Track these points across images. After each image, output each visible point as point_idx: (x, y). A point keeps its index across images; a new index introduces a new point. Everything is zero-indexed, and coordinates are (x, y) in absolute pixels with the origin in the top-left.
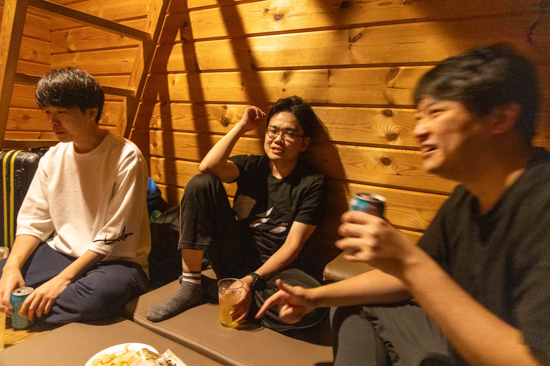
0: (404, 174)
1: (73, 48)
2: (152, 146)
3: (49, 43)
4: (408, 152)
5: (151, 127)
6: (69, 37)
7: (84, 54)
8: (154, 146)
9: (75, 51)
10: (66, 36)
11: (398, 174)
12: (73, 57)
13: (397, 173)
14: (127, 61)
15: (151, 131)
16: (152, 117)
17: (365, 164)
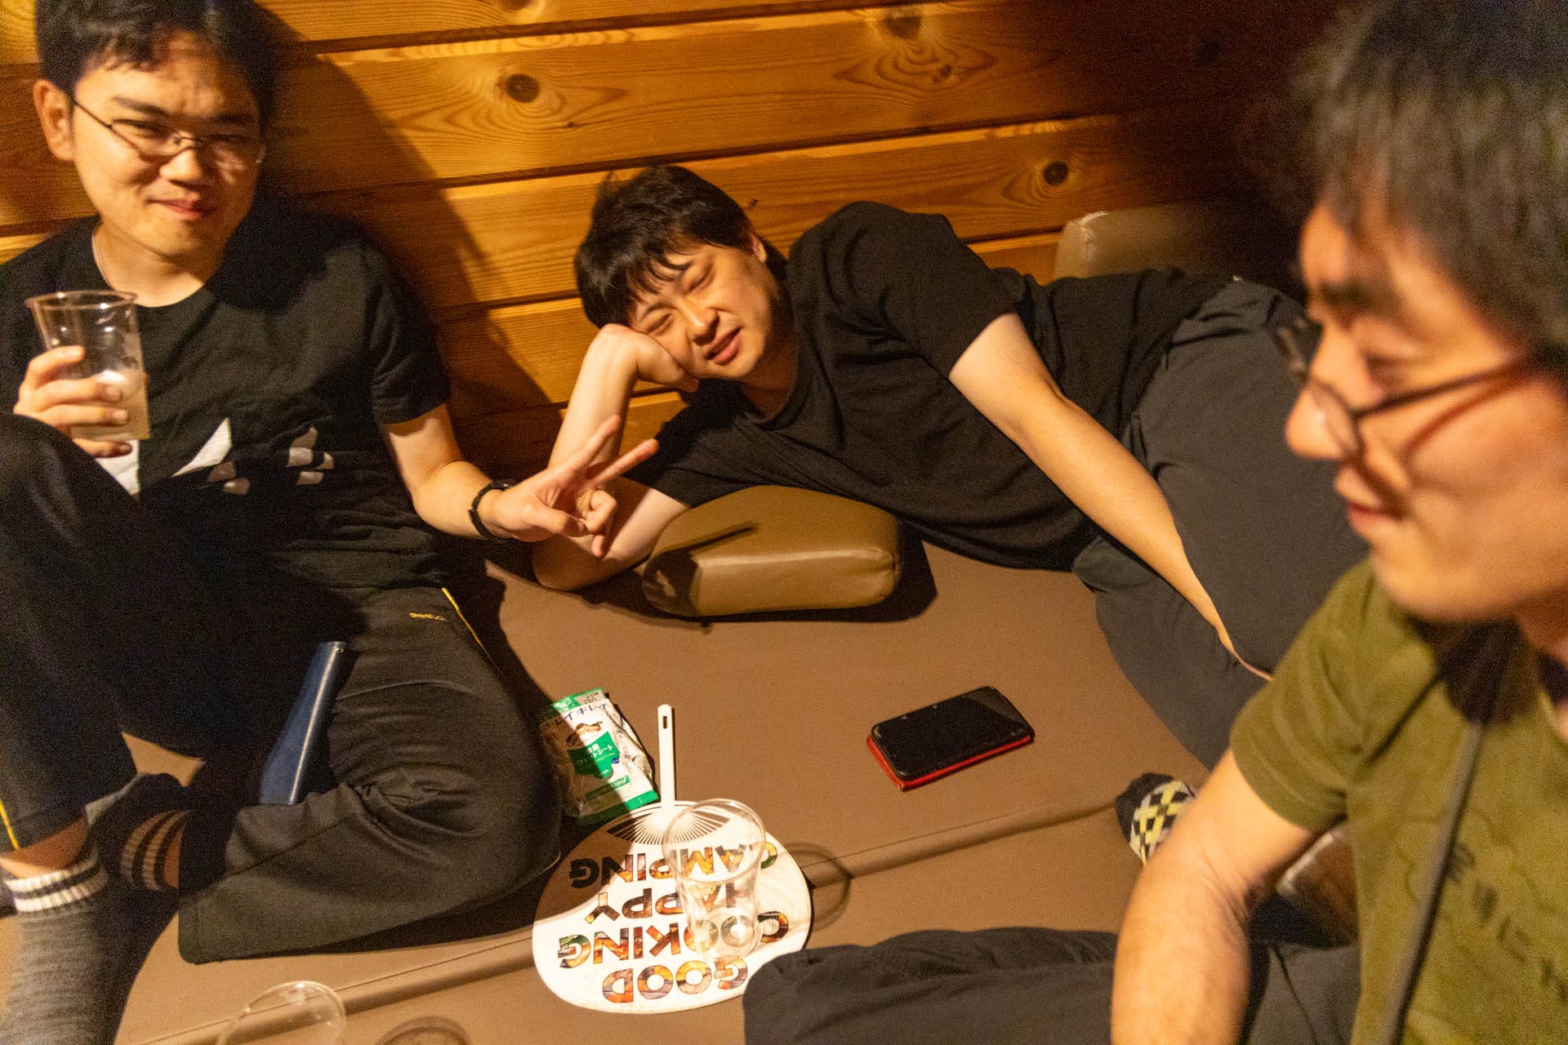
0: (590, 121)
4: (583, 38)
11: (571, 125)
13: (564, 120)
17: (449, 111)
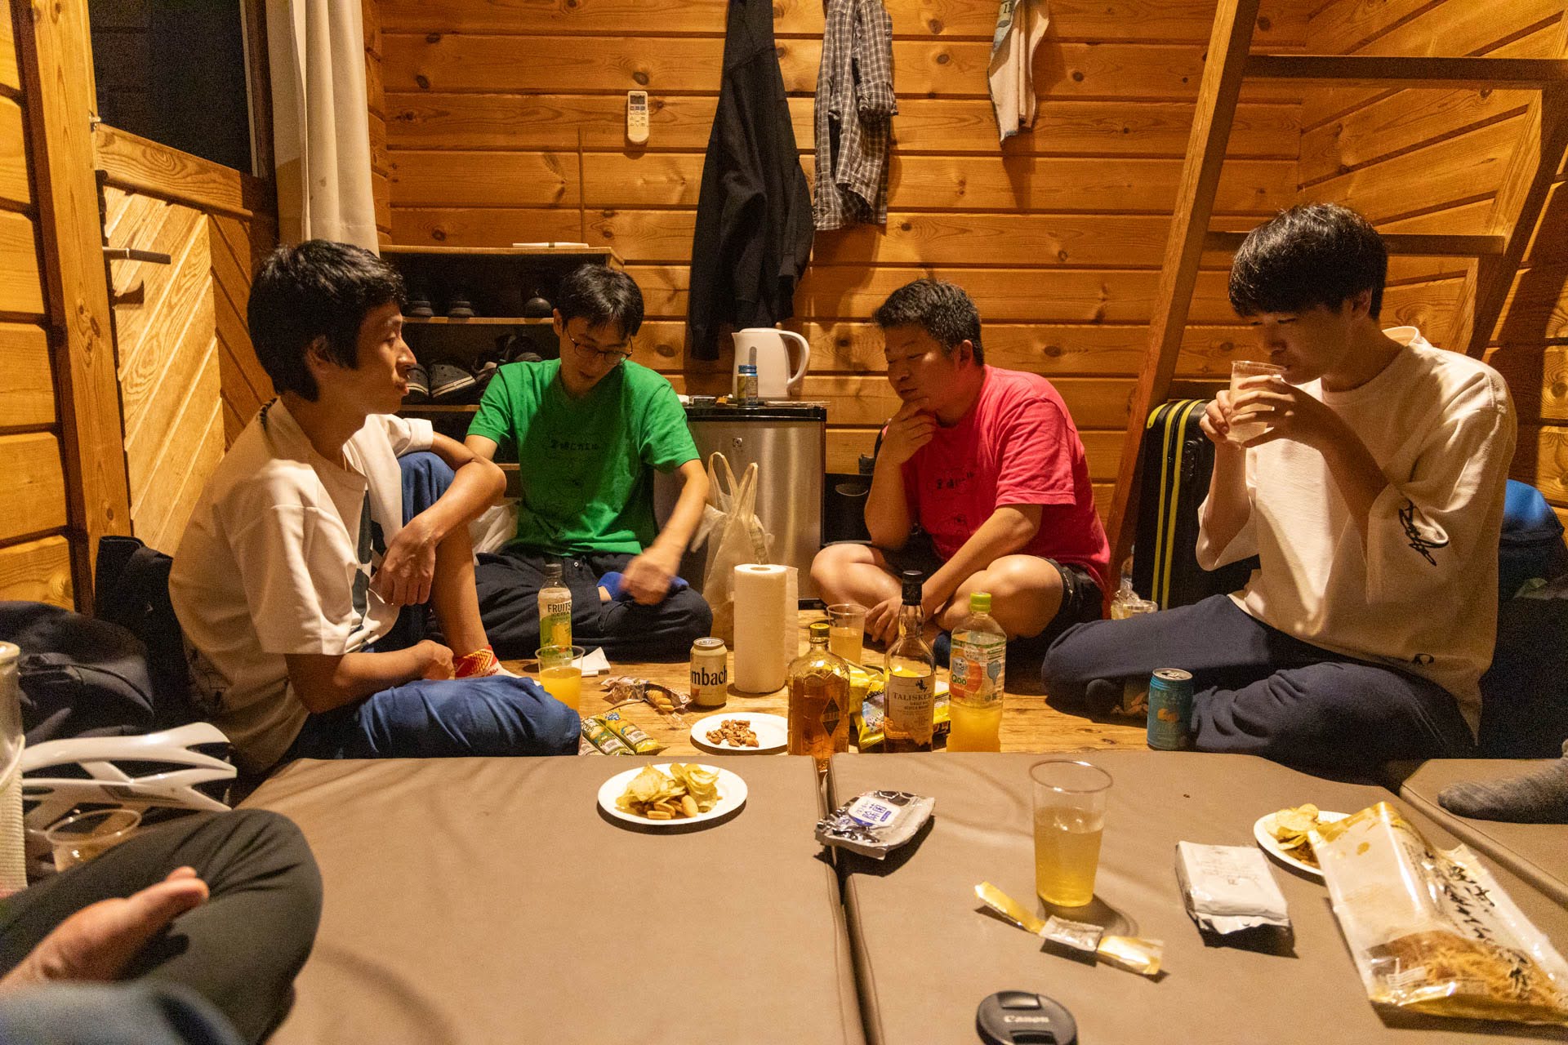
1: (1349, 160)
2: (1548, 394)
3: (1295, 162)
5: (1552, 337)
6: (1345, 134)
7: (1374, 169)
8: (1554, 392)
9: (1353, 166)
10: (1337, 134)
12: (1348, 184)
14: (1493, 160)
15: (1553, 349)
16: (1557, 307)
